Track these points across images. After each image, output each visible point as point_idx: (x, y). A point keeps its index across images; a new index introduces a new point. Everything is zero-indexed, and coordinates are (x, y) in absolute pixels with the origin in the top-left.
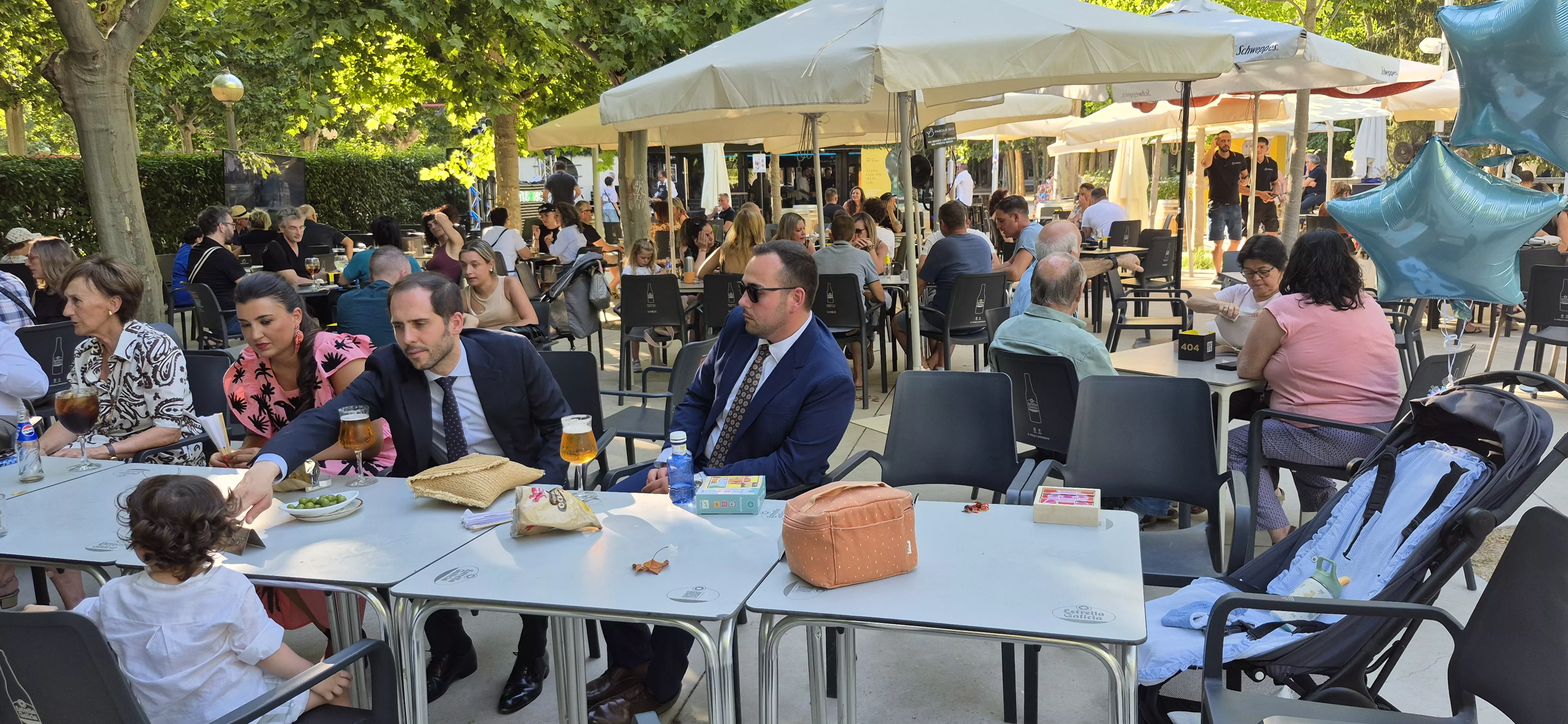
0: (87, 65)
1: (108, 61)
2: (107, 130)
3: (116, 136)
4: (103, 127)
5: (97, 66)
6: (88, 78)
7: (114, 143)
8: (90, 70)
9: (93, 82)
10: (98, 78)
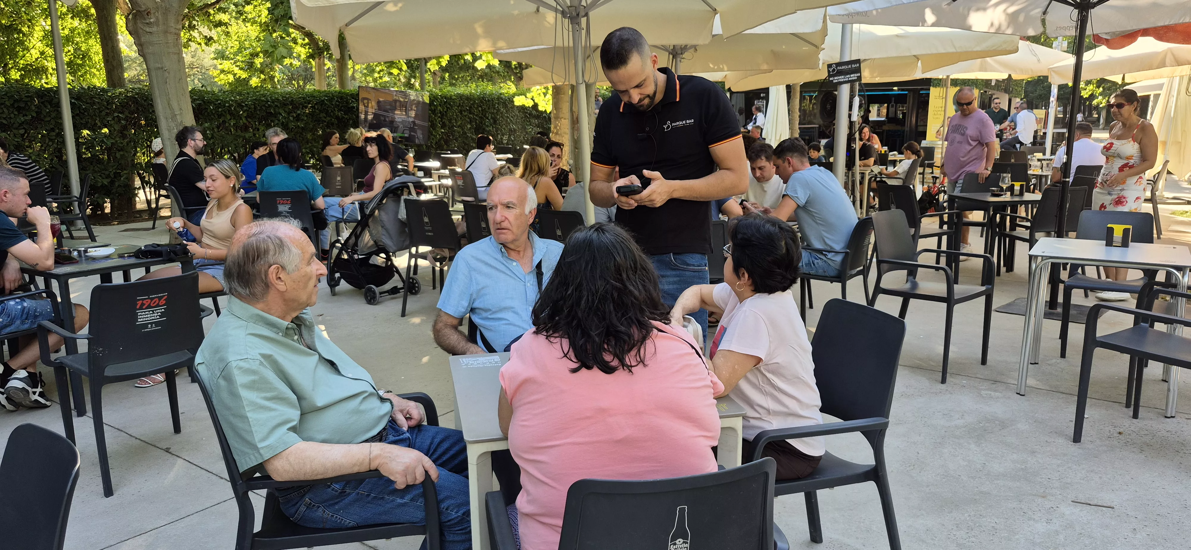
0: (145, 19)
1: (160, 17)
2: (162, 68)
3: (169, 73)
4: (160, 66)
5: (151, 20)
6: (148, 30)
7: (167, 78)
8: (147, 23)
9: (151, 33)
10: (154, 29)
